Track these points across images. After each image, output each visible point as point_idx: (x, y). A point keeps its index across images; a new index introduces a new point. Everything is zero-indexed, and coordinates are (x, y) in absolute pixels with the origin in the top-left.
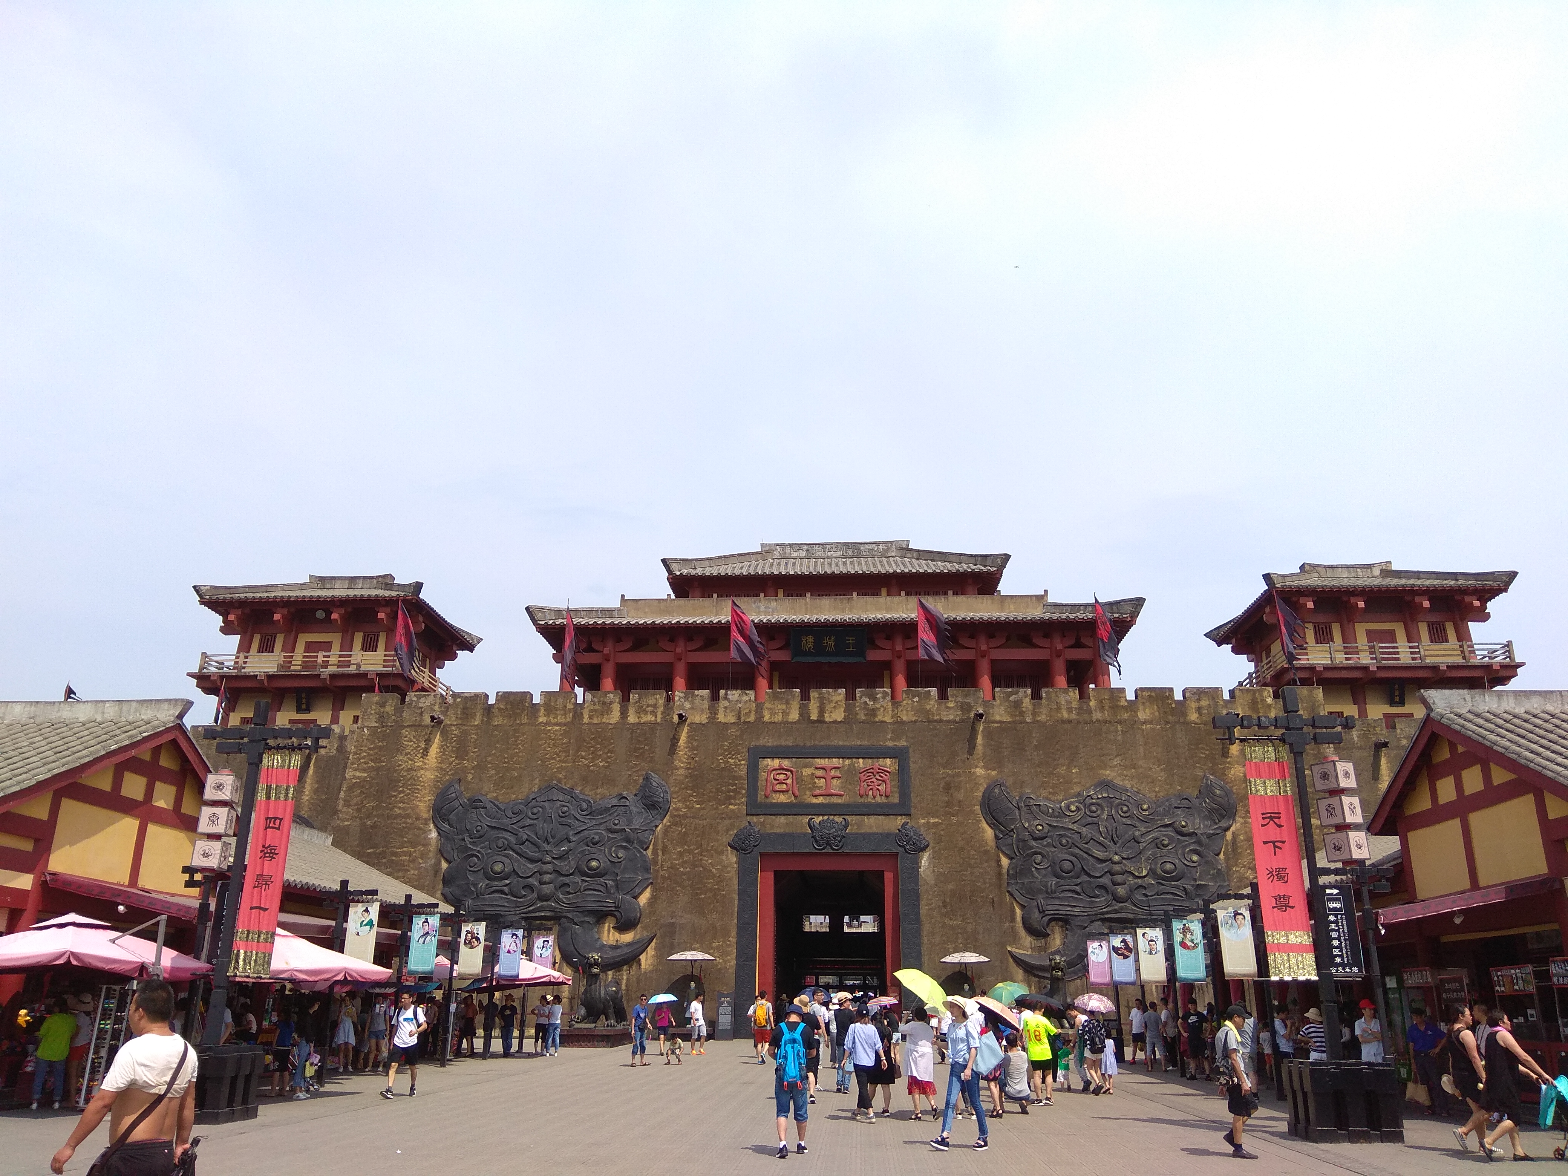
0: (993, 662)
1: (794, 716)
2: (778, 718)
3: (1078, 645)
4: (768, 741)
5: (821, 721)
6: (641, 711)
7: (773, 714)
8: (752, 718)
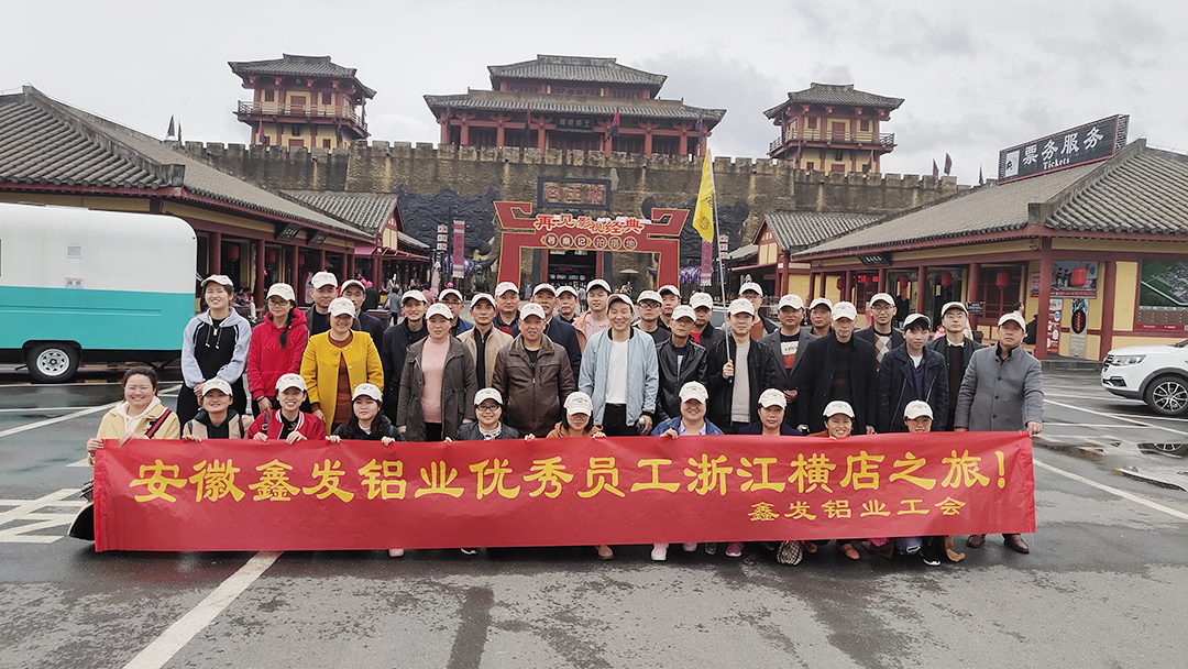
0: (653, 136)
1: (560, 162)
2: (552, 163)
3: (693, 130)
4: (547, 173)
5: (572, 165)
6: (486, 155)
7: (549, 160)
8: (539, 162)
